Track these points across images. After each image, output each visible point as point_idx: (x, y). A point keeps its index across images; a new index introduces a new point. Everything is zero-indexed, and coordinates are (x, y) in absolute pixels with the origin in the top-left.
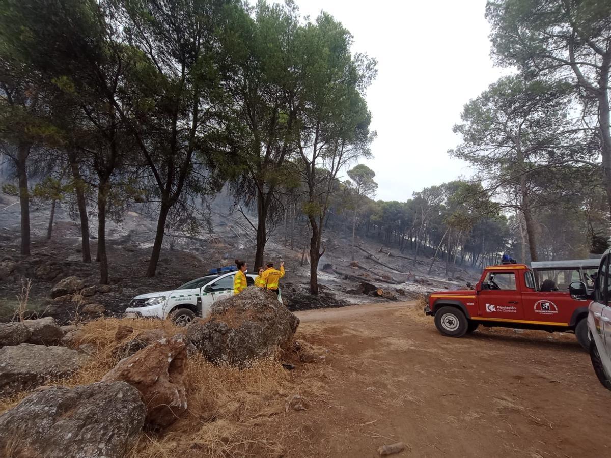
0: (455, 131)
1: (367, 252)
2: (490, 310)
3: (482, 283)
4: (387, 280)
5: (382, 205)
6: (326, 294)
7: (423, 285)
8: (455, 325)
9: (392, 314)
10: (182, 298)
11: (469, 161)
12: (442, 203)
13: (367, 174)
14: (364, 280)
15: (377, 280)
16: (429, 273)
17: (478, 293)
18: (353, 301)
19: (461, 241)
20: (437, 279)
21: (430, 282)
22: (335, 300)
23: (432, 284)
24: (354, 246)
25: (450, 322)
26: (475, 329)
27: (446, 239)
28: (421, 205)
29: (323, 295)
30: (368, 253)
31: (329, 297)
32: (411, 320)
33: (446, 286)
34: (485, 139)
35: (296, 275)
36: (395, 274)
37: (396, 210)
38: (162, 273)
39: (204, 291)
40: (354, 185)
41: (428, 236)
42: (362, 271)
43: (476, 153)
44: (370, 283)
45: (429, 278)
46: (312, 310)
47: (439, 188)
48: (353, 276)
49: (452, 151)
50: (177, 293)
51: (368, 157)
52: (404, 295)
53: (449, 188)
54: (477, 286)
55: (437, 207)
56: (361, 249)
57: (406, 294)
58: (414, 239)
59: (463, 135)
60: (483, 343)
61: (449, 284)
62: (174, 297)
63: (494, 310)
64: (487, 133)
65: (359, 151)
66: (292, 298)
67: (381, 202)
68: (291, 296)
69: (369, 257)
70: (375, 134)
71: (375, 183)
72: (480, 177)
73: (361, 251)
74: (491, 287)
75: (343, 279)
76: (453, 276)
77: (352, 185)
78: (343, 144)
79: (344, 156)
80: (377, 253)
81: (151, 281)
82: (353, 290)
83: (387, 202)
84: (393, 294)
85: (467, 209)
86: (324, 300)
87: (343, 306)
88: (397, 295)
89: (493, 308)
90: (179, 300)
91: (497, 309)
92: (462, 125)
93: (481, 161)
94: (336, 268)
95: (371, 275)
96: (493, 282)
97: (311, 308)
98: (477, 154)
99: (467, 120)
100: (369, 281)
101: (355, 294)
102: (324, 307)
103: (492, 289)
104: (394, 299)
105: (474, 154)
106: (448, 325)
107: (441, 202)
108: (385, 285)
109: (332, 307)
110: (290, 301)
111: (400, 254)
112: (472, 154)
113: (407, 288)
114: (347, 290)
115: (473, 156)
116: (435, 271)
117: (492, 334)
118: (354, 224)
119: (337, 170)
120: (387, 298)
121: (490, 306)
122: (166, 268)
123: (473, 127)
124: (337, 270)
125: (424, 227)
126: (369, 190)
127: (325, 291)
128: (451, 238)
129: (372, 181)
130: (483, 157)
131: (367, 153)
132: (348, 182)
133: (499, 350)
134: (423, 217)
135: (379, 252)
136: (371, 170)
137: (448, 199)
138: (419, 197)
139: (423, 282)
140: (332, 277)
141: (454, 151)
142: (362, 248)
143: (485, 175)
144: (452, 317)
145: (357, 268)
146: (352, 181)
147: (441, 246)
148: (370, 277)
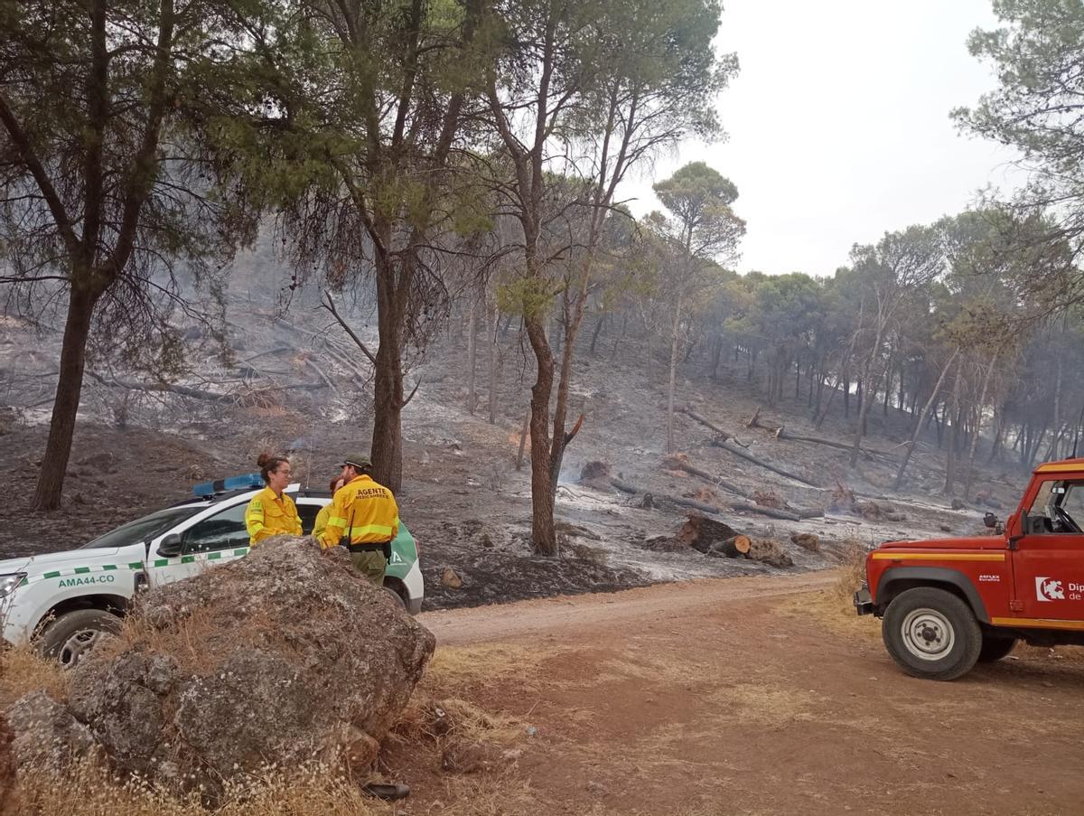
0: (975, 49)
1: (713, 428)
2: (1047, 595)
3: (1026, 514)
4: (769, 507)
5: (761, 285)
6: (579, 550)
7: (877, 522)
8: (943, 642)
9: (767, 611)
10: (83, 576)
11: (1014, 146)
12: (938, 279)
13: (715, 192)
14: (700, 509)
15: (739, 508)
16: (897, 487)
17: (1014, 544)
18: (658, 571)
19: (992, 391)
20: (918, 502)
21: (898, 513)
22: (603, 568)
23: (904, 519)
24: (675, 410)
25: (929, 636)
26: (1006, 654)
27: (948, 385)
28: (875, 283)
29: (569, 554)
30: (717, 430)
31: (586, 562)
32: (820, 628)
33: (945, 524)
34: (1064, 77)
35: (499, 497)
36: (796, 491)
37: (802, 301)
38: (86, 497)
39: (159, 553)
40: (675, 225)
41: (897, 376)
42: (696, 483)
43: (1037, 119)
44: (716, 518)
45: (895, 499)
46: (533, 601)
47: (929, 232)
48: (669, 498)
49: (966, 112)
50: (66, 561)
51: (709, 135)
52: (816, 551)
53: (961, 233)
54: (1012, 522)
55: (924, 290)
56: (697, 419)
57: (822, 547)
58: (853, 388)
59: (999, 64)
60: (1024, 694)
61: (955, 516)
62: (57, 574)
63: (1060, 595)
64: (1070, 58)
65: (682, 118)
66: (476, 565)
67: (757, 276)
68: (472, 560)
69: (718, 442)
70: (733, 63)
71: (736, 220)
72: (1044, 191)
73: (696, 422)
74: (1055, 526)
75: (640, 507)
76: (966, 495)
77: (670, 228)
78: (635, 96)
79: (637, 134)
80: (741, 429)
81: (46, 523)
82: (662, 539)
83: (773, 278)
84: (782, 549)
85: (1010, 294)
86: (571, 569)
87: (628, 587)
88: (794, 552)
89: (1057, 590)
90: (71, 583)
91: (1067, 593)
92: (998, 33)
93: (1052, 144)
94: (620, 475)
95: (723, 494)
96: (1061, 512)
97: (528, 595)
98: (1038, 123)
99: (1012, 19)
100: (717, 512)
101: (668, 549)
102: (572, 592)
103: (1058, 531)
104: (785, 564)
105: (1029, 123)
106: (921, 642)
107: (935, 274)
108: (761, 524)
109: (594, 590)
110: (469, 573)
111: (812, 432)
112: (1023, 124)
113: (829, 530)
114: (648, 538)
115: (1027, 131)
116: (915, 479)
117: (1056, 665)
118: (674, 346)
119: (617, 179)
120: (765, 560)
121: (1048, 582)
122: (100, 483)
123: (1030, 36)
124: (624, 483)
125: (882, 349)
126: (717, 241)
127: (579, 541)
128: (965, 383)
129: (730, 215)
130: (1058, 133)
131: (707, 124)
132: (656, 218)
133: (1065, 718)
134: (882, 321)
135: (749, 426)
136: (727, 181)
137: (956, 266)
138: (871, 261)
139: (877, 514)
140: (605, 502)
141: (971, 114)
142: (698, 415)
143: (1058, 185)
144: (933, 620)
145: (681, 473)
146: (667, 213)
147: (935, 407)
148: (719, 501)
